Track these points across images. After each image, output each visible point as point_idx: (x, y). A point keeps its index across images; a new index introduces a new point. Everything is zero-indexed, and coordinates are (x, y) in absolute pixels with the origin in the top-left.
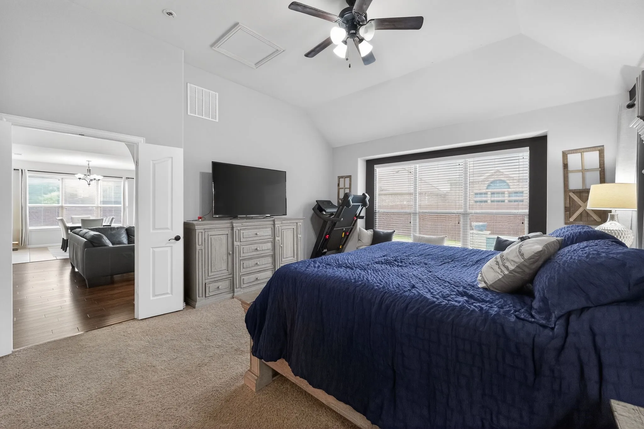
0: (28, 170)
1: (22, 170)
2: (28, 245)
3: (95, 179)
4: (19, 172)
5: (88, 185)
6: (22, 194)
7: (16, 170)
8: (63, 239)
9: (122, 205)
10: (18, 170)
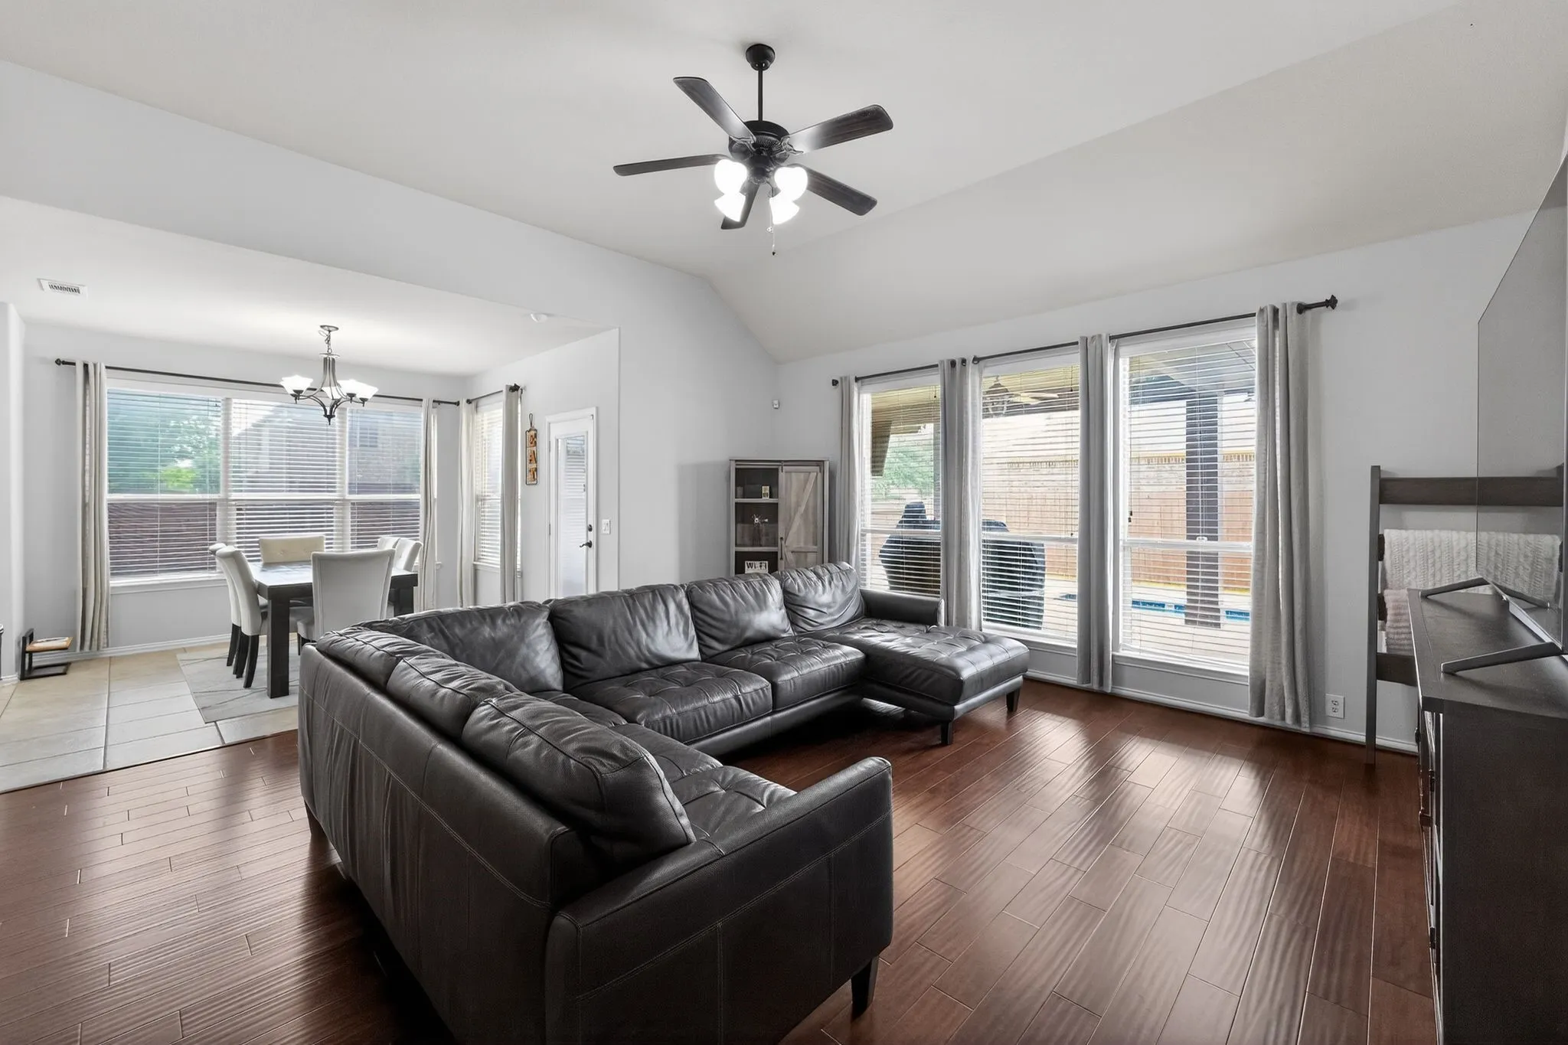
0: (107, 367)
1: (86, 366)
2: (108, 646)
3: (352, 395)
4: (75, 372)
5: (326, 419)
6: (87, 458)
7: (64, 363)
8: (236, 629)
9: (418, 497)
10: (74, 364)
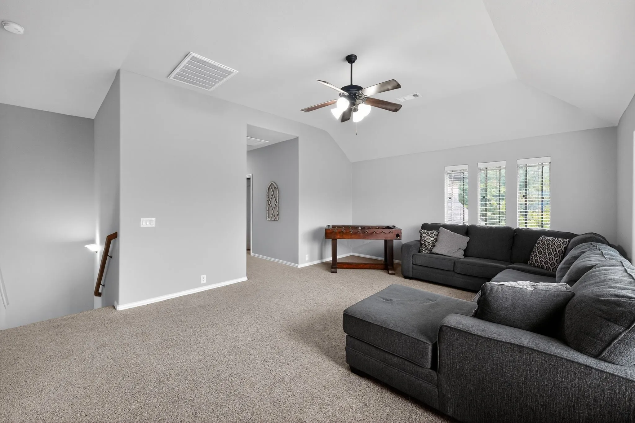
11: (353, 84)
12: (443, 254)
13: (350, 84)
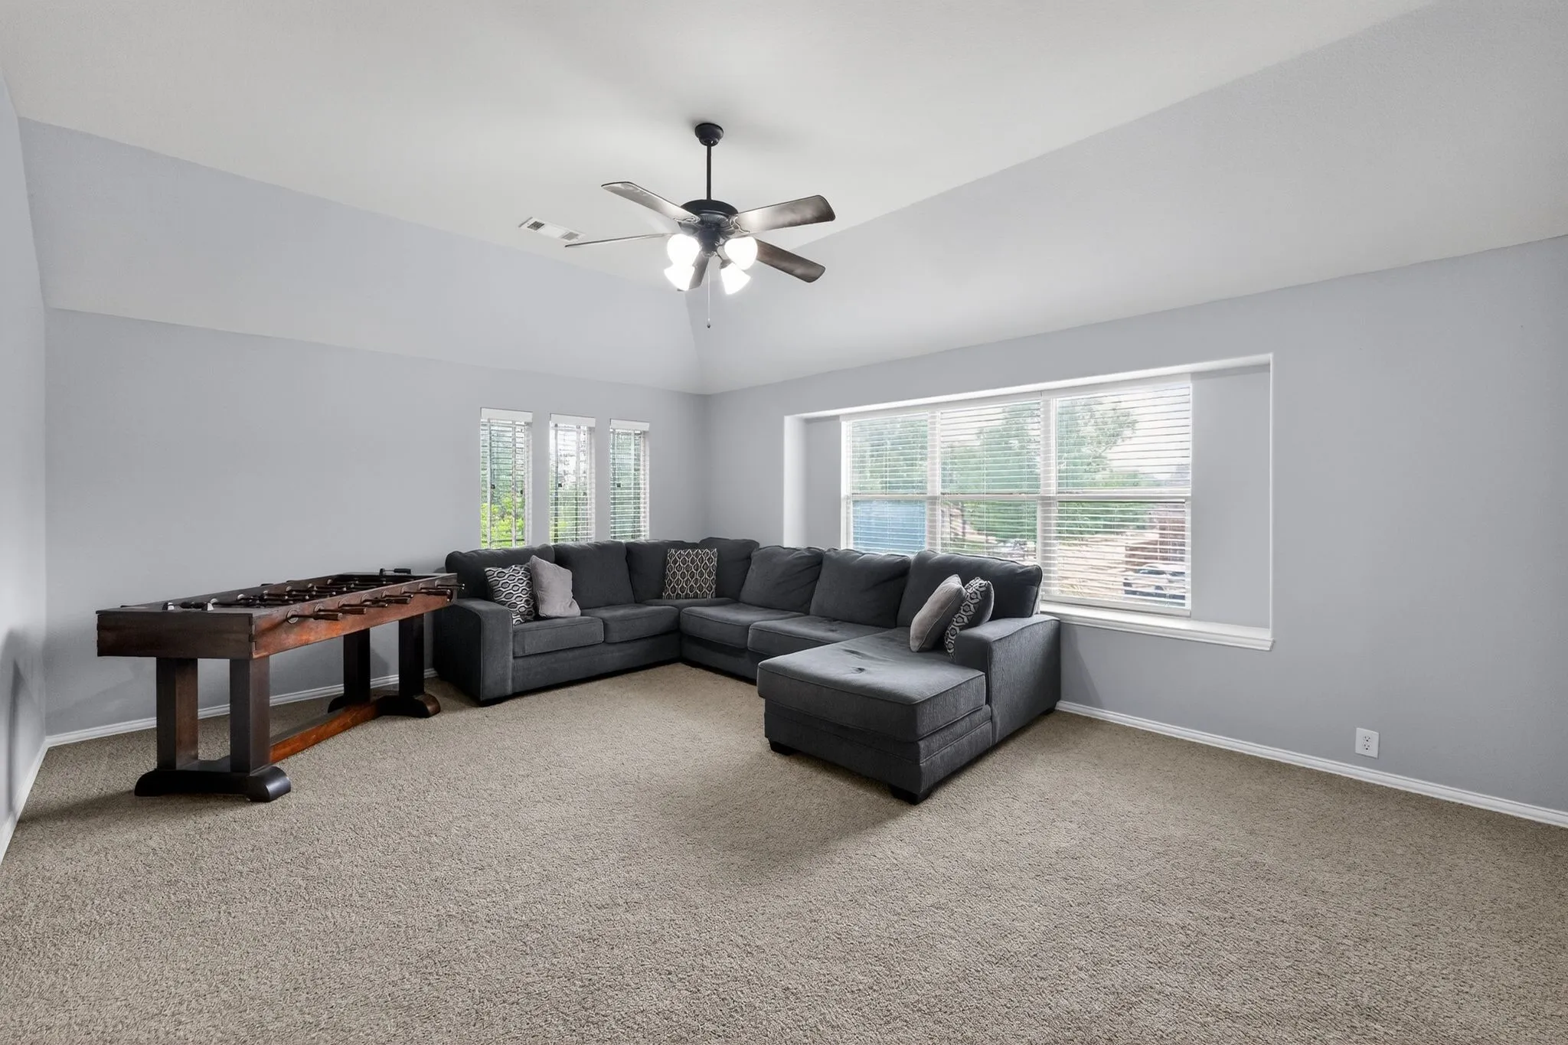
11: (713, 198)
12: (558, 615)
13: (705, 198)
